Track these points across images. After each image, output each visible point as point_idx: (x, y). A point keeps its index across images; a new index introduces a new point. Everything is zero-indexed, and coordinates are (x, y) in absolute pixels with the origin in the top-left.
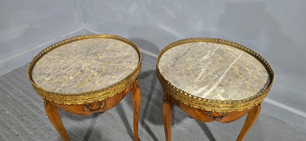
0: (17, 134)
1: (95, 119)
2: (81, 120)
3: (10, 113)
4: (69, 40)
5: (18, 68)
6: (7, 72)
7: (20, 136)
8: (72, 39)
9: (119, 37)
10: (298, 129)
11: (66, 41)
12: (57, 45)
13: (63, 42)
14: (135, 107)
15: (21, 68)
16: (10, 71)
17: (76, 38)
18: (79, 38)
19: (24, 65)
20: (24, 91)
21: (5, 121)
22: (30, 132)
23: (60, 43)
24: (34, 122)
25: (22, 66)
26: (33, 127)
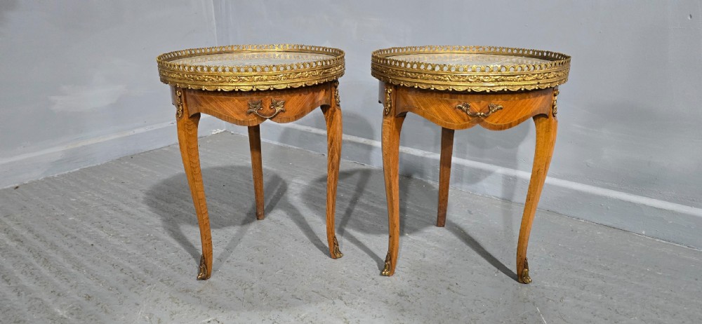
0: (90, 243)
1: (245, 227)
2: (219, 228)
3: (76, 219)
4: (218, 50)
5: (91, 165)
6: (71, 172)
7: (97, 246)
8: (224, 50)
9: (304, 48)
10: (658, 240)
11: (213, 50)
12: (198, 51)
13: (208, 51)
14: (332, 150)
15: (98, 167)
16: (78, 169)
17: (230, 49)
18: (235, 49)
19: (104, 162)
20: (103, 194)
21: (67, 228)
22: (116, 241)
23: (203, 51)
24: (125, 229)
25: (99, 164)
26: (123, 236)
